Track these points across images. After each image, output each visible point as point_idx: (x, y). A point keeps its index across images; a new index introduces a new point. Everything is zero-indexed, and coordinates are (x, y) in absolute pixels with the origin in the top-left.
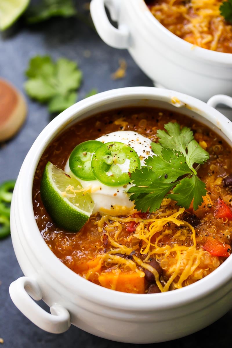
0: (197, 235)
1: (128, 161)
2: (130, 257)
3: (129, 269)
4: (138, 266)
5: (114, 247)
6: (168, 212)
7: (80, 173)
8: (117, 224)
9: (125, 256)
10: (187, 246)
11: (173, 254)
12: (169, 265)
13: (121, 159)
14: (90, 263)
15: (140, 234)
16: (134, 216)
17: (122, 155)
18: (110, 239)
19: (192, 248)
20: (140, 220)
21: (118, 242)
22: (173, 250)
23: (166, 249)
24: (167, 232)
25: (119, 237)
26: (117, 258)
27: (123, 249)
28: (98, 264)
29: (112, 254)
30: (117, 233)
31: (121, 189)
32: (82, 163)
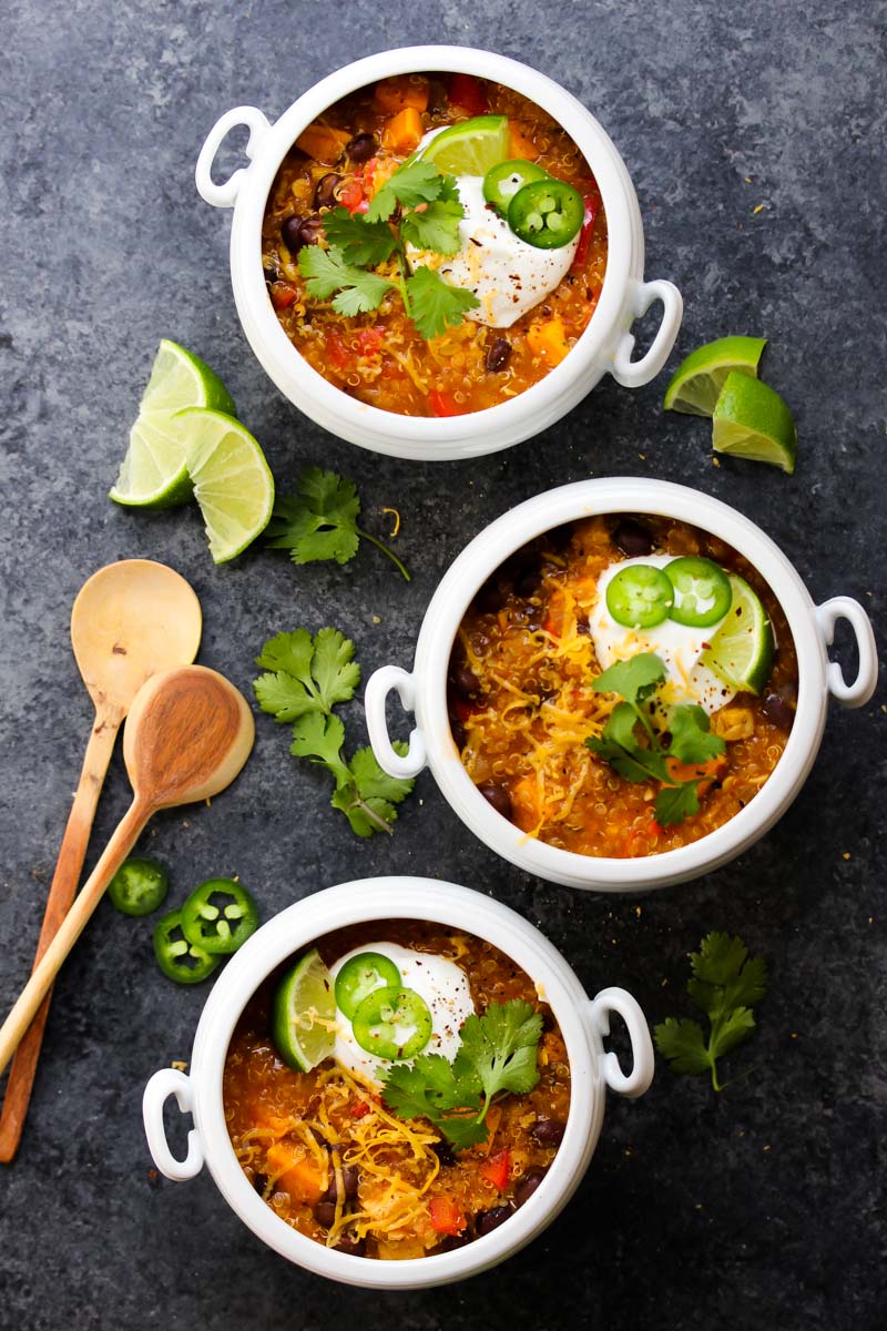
0: (438, 1178)
1: (413, 1030)
2: (330, 1149)
3: (315, 1164)
4: (331, 1167)
5: (318, 1120)
6: (419, 1126)
7: (343, 995)
8: (345, 1092)
9: (322, 1141)
10: (412, 1185)
11: (385, 1184)
12: (368, 1197)
13: (405, 1021)
14: (274, 1120)
15: (360, 1130)
16: (373, 1099)
17: (410, 1016)
18: (322, 1108)
19: (414, 1193)
20: (378, 1109)
21: (330, 1117)
22: (388, 1179)
23: (382, 1172)
24: (399, 1150)
25: (335, 1111)
26: (311, 1138)
27: (329, 1132)
28: (282, 1129)
29: (311, 1128)
30: (336, 1105)
31: (377, 1061)
32: (357, 985)
